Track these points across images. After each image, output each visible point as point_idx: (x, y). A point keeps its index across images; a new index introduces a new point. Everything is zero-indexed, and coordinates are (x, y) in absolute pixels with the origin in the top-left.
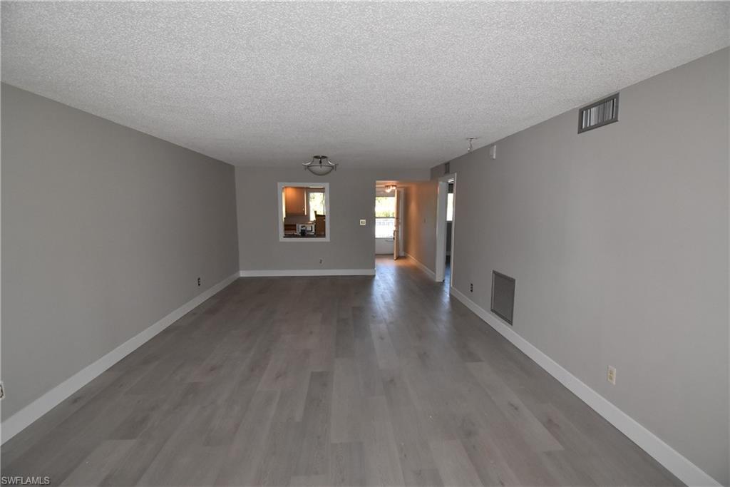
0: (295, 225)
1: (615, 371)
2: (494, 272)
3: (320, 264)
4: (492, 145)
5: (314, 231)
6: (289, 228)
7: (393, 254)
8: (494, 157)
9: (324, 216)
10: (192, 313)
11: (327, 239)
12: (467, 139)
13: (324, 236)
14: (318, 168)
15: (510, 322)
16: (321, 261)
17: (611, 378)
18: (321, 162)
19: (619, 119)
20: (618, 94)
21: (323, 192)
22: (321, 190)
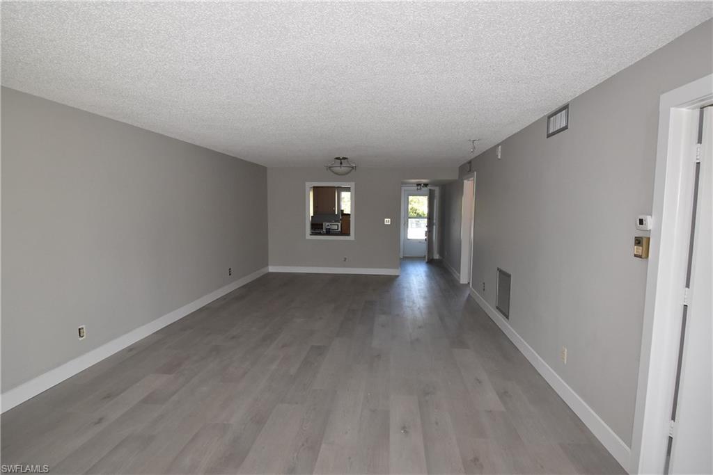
0: (322, 225)
1: (566, 350)
2: (498, 269)
3: (345, 262)
4: (498, 145)
5: (340, 230)
6: (316, 227)
7: (425, 257)
8: (499, 157)
9: (348, 215)
10: (224, 298)
11: (352, 237)
12: (470, 140)
13: (348, 234)
14: (338, 169)
15: (507, 317)
16: (345, 259)
17: (563, 359)
18: (341, 163)
19: (569, 127)
20: (568, 105)
21: (349, 191)
22: (348, 189)
